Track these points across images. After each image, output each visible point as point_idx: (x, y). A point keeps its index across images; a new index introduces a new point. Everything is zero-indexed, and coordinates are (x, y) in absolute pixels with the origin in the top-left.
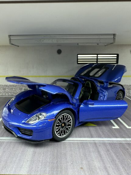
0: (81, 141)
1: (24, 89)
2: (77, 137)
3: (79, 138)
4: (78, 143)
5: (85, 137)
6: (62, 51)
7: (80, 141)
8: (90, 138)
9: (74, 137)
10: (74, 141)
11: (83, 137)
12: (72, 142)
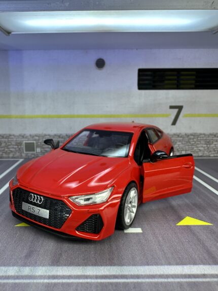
0: (190, 276)
1: (26, 143)
2: (170, 264)
3: (177, 264)
4: (180, 284)
5: (195, 264)
6: (107, 62)
7: (185, 276)
8: (209, 264)
9: (162, 264)
10: (167, 276)
11: (190, 264)
12: (161, 283)
